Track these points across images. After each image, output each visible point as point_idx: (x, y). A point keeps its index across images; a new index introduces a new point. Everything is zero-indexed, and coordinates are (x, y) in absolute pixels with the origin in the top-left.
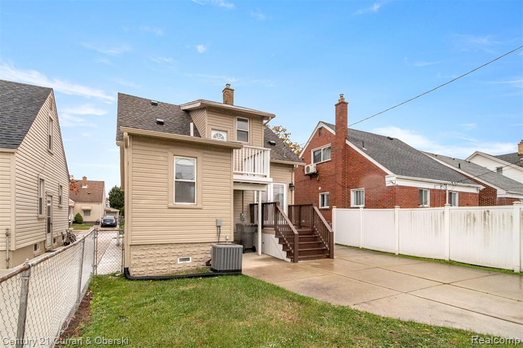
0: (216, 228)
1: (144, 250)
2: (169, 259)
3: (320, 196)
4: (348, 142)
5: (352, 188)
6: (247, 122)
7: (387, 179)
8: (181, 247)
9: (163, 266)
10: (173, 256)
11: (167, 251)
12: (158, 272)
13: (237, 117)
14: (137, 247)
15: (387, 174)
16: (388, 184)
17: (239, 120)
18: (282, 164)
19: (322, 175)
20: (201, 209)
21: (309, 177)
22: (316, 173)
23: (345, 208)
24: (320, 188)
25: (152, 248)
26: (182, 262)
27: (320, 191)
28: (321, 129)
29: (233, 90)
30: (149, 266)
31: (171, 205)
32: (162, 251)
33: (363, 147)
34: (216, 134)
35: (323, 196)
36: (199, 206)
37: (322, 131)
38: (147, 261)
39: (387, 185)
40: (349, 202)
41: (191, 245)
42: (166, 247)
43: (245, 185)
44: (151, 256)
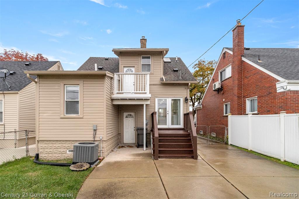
0: (93, 131)
1: (47, 144)
2: (62, 150)
3: (224, 106)
4: (244, 59)
5: (247, 98)
6: (150, 58)
7: (278, 86)
8: (69, 143)
9: (58, 154)
10: (64, 148)
11: (60, 145)
12: (55, 158)
13: (142, 56)
14: (43, 142)
15: (278, 81)
16: (279, 90)
17: (143, 58)
18: (178, 84)
19: (225, 89)
20: (82, 118)
21: (216, 92)
22: (221, 89)
23: (242, 115)
24: (224, 100)
25: (51, 143)
26: (71, 153)
27: (225, 102)
28: (224, 54)
29: (146, 40)
30: (50, 154)
31: (62, 116)
32: (57, 145)
33: (259, 60)
34: (127, 70)
35: (226, 105)
36: (81, 116)
37: (226, 55)
38: (49, 150)
39: (278, 92)
40: (245, 110)
41: (76, 142)
42: (60, 143)
43: (132, 101)
44: (51, 147)
